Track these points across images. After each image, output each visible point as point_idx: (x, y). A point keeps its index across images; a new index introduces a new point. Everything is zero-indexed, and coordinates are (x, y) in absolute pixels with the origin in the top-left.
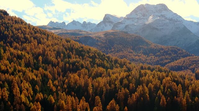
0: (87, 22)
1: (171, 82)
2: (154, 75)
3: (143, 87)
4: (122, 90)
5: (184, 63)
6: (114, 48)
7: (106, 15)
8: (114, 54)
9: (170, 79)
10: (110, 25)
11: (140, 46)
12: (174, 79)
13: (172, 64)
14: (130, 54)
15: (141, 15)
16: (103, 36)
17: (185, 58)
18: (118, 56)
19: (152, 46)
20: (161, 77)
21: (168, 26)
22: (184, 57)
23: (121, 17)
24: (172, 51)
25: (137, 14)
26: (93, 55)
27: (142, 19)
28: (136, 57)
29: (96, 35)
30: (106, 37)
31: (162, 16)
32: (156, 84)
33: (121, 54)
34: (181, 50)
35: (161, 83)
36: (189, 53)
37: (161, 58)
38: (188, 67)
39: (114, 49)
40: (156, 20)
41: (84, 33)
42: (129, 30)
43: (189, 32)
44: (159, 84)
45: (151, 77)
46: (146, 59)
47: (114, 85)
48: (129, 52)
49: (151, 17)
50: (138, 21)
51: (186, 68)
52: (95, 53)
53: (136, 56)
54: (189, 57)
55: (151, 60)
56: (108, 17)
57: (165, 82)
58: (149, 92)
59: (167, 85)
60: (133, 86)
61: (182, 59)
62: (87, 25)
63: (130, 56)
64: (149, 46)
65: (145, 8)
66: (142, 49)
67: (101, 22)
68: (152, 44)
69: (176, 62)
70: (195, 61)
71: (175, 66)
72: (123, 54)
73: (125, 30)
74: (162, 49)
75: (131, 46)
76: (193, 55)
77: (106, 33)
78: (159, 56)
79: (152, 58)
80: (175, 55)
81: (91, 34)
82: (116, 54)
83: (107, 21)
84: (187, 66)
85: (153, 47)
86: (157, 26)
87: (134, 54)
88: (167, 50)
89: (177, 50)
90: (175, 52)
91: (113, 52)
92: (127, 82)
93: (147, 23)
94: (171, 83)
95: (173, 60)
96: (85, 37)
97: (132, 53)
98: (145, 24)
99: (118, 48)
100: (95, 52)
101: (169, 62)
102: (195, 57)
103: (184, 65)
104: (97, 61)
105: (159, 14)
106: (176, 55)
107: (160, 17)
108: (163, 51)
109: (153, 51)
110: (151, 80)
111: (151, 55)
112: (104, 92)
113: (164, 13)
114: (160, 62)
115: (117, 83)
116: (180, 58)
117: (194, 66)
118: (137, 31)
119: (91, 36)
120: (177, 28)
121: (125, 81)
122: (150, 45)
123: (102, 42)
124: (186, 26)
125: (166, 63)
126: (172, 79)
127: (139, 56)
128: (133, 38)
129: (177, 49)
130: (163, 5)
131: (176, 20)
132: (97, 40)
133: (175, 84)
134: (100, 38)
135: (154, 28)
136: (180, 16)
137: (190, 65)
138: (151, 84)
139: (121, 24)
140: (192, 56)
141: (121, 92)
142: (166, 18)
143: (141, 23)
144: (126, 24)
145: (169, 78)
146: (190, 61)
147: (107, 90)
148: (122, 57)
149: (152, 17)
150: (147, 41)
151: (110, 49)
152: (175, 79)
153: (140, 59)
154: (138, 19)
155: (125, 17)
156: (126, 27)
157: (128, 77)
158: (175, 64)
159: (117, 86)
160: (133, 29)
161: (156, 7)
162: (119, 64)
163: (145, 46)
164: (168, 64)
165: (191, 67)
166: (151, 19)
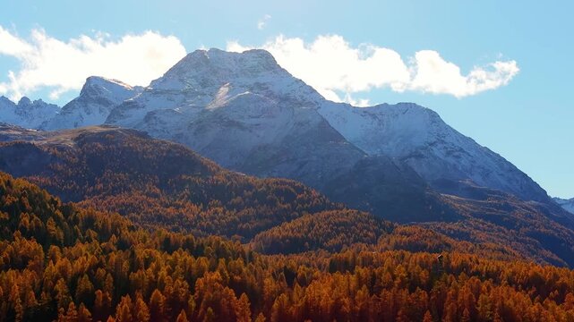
0: (32, 100)
1: (219, 286)
2: (174, 264)
3: (134, 300)
4: (70, 309)
5: (309, 231)
6: (104, 180)
7: (88, 79)
8: (103, 198)
9: (220, 278)
10: (101, 111)
11: (184, 177)
12: (232, 277)
13: (276, 232)
14: (151, 200)
15: (194, 83)
16: (71, 144)
17: (316, 215)
18: (114, 205)
19: (220, 179)
20: (194, 272)
21: (273, 117)
22: (311, 211)
23: (137, 87)
24: (279, 193)
25: (182, 80)
26: (13, 202)
27: (198, 93)
28: (169, 210)
29: (52, 140)
30: (80, 146)
31: (259, 86)
32: (176, 293)
33: (123, 198)
34: (308, 192)
35: (192, 290)
36: (327, 201)
37: (242, 213)
38: (323, 242)
39: (102, 185)
40: (239, 97)
41: (16, 133)
42: (158, 128)
43: (337, 137)
44: (183, 292)
45: (163, 272)
46: (199, 217)
47: (48, 294)
48: (148, 195)
49: (224, 90)
50: (185, 100)
51: (316, 245)
52: (24, 195)
53: (167, 206)
54: (327, 212)
55: (212, 219)
56: (96, 86)
57: (202, 286)
58: (151, 317)
59: (208, 295)
60: (105, 298)
61: (307, 218)
62: (31, 108)
63: (149, 205)
64: (210, 177)
65: (207, 62)
66: (187, 186)
67: (74, 100)
68: (218, 169)
69: (288, 226)
70: (345, 224)
71: (284, 238)
72: (129, 200)
73: (144, 128)
74: (249, 187)
75: (156, 177)
76: (341, 205)
77: (83, 136)
78: (239, 207)
79: (216, 212)
80: (286, 206)
81: (35, 137)
82: (109, 198)
83: (94, 97)
84: (318, 240)
85: (222, 179)
86: (242, 117)
87: (164, 199)
88: (264, 188)
89: (292, 190)
90: (289, 197)
91: (99, 193)
92: (89, 285)
93: (211, 107)
94: (221, 290)
95: (279, 219)
96: (18, 145)
97: (156, 196)
98: (205, 111)
99: (116, 181)
100: (25, 192)
101: (268, 227)
102: (345, 211)
103: (310, 235)
104: (25, 219)
105: (251, 82)
106: (289, 205)
107: (251, 89)
108: (250, 193)
109: (221, 193)
110: (162, 280)
111: (213, 205)
112: (18, 315)
113: (265, 77)
114: (240, 226)
115: (60, 286)
116: (301, 215)
117: (339, 238)
118: (181, 131)
119: (36, 143)
120: (301, 124)
121: (85, 284)
122: (214, 173)
123: (66, 162)
124: (327, 118)
125: (258, 230)
126: (224, 278)
127: (178, 207)
128: (162, 151)
129: (294, 187)
130: (263, 55)
131: (300, 100)
132: (54, 155)
133: (231, 292)
134: (62, 149)
135: (231, 123)
136: (311, 87)
137: (329, 236)
138: (159, 293)
139: (134, 107)
140: (337, 209)
141: (65, 314)
142: (271, 95)
143: (194, 107)
144: (149, 109)
145: (216, 275)
146: (330, 223)
147: (27, 309)
148: (126, 209)
149: (227, 90)
150: (205, 160)
151: (93, 183)
152: (235, 277)
153: (180, 216)
154: (185, 93)
155: (146, 89)
156: (149, 117)
157: (96, 271)
158: (284, 234)
159: (60, 296)
160: (168, 125)
161: (241, 60)
162: (96, 229)
163: (200, 176)
164: (262, 233)
165: (332, 242)
166: (223, 95)
